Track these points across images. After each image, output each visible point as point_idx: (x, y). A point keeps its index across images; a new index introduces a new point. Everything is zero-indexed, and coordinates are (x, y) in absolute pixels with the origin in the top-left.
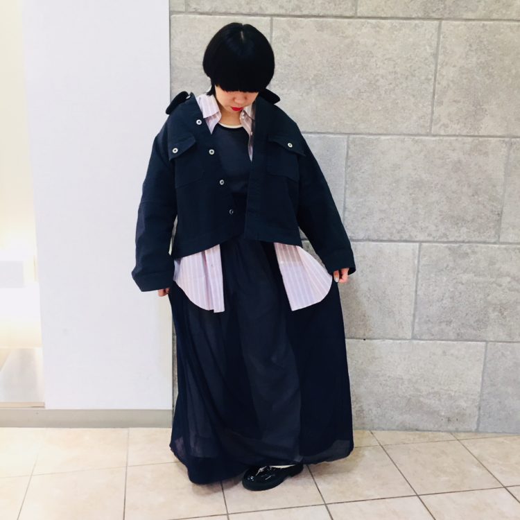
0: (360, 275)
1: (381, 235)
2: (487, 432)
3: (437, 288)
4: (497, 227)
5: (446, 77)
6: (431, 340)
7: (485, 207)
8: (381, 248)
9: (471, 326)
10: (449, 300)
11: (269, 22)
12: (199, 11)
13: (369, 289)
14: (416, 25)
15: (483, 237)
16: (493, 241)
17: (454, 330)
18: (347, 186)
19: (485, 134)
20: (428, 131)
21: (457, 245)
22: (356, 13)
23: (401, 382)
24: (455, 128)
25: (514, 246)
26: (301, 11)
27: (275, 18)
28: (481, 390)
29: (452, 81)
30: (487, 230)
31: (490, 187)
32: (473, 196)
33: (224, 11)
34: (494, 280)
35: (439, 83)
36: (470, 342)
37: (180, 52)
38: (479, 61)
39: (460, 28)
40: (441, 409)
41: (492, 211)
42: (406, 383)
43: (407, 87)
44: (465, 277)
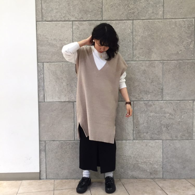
2: (167, 178)
3: (141, 119)
4: (162, 94)
5: (137, 40)
6: (141, 140)
7: (156, 87)
9: (156, 134)
10: (146, 123)
11: (72, 23)
12: (47, 20)
14: (124, 22)
15: (157, 99)
16: (161, 100)
17: (149, 136)
19: (153, 60)
20: (132, 59)
21: (147, 102)
22: (102, 19)
23: (130, 158)
24: (142, 58)
25: (169, 102)
26: (83, 19)
27: (73, 22)
28: (163, 160)
29: (139, 41)
30: (158, 95)
31: (157, 79)
32: (151, 83)
33: (55, 20)
34: (163, 115)
35: (134, 42)
36: (156, 141)
37: (40, 35)
38: (148, 34)
39: (140, 22)
40: (147, 169)
41: (159, 88)
42: (132, 158)
43: (123, 44)
44: (152, 114)
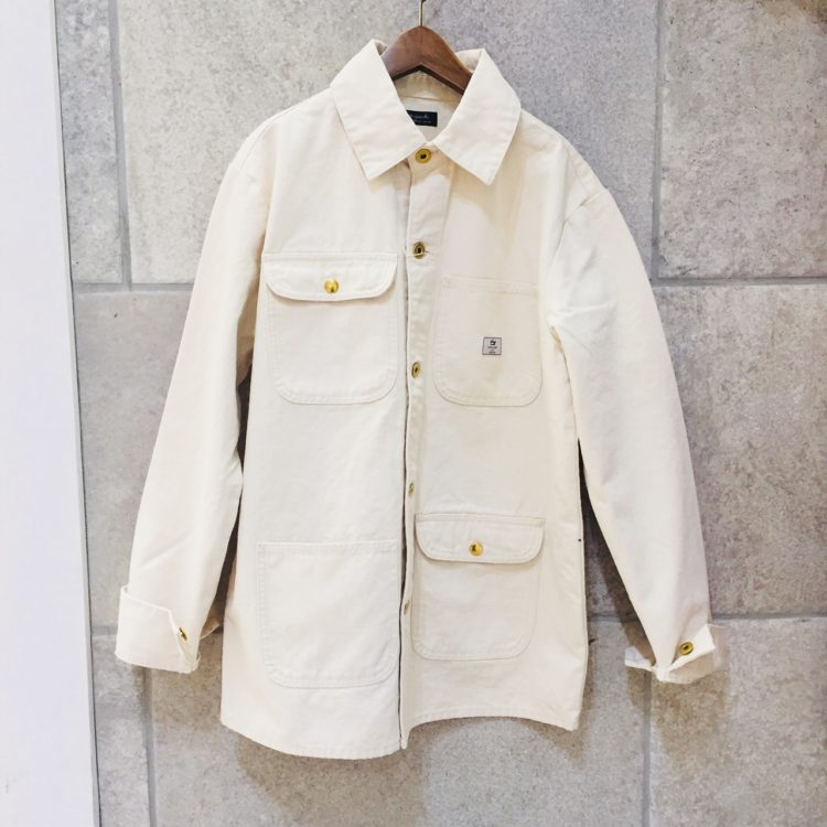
0: (716, 400)
1: (784, 259)
8: (784, 303)
13: (751, 446)
18: (665, 92)
